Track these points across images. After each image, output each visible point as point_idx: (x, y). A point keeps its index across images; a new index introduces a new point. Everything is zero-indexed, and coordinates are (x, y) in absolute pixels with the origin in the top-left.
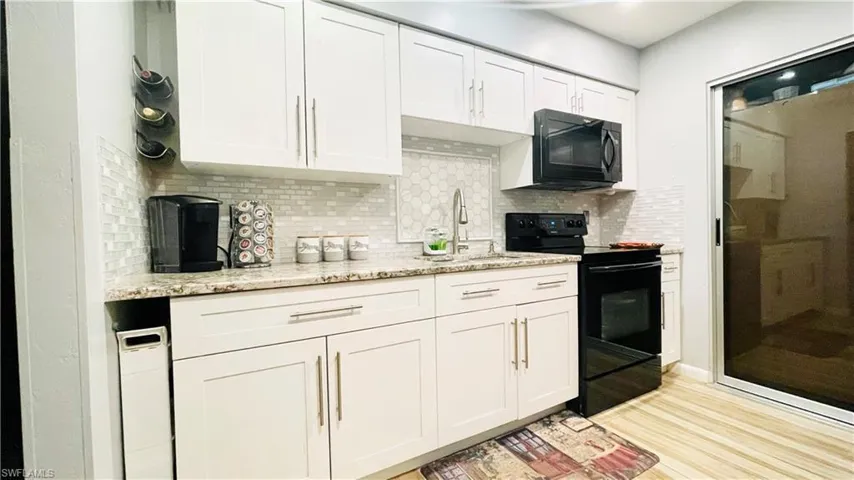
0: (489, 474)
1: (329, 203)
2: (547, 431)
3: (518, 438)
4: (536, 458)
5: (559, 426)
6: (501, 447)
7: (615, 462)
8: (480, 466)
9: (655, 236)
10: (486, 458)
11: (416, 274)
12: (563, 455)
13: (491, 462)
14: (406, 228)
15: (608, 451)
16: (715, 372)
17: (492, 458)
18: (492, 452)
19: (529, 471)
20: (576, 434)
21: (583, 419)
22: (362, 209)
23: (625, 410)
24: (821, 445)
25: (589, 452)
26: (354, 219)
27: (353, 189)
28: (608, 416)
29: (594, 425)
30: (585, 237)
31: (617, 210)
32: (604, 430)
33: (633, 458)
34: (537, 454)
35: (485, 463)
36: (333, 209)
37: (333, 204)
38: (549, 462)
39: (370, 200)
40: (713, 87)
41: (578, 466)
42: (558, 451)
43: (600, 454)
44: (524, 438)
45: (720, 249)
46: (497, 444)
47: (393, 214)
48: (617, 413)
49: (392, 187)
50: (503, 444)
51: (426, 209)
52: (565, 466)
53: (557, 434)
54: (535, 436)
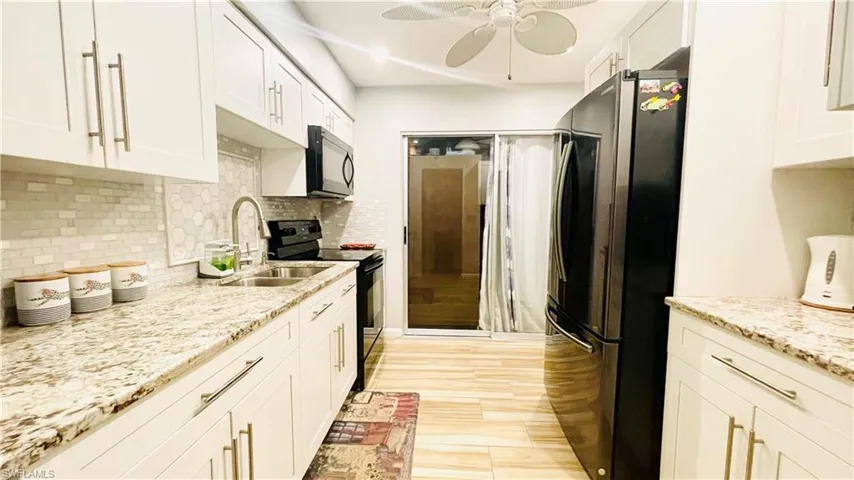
0: (345, 470)
1: (63, 214)
2: (350, 414)
3: (336, 431)
4: (361, 437)
5: (354, 406)
6: (331, 446)
7: (403, 409)
8: (331, 469)
9: (368, 238)
10: (329, 461)
11: (293, 304)
12: (375, 423)
13: (336, 462)
14: (178, 245)
15: (395, 404)
16: (404, 329)
17: (333, 457)
18: (328, 453)
19: (366, 448)
20: (369, 406)
21: (363, 393)
22: (119, 221)
23: (378, 374)
24: (462, 351)
25: (387, 412)
26: (106, 237)
27: (103, 191)
28: (373, 383)
29: (373, 393)
30: (320, 241)
31: (337, 216)
32: (380, 393)
33: (409, 401)
34: (360, 434)
35: (332, 465)
36: (71, 224)
37: (71, 215)
38: (372, 434)
39: (131, 208)
40: (404, 136)
41: (388, 425)
42: (370, 423)
43: (393, 410)
44: (340, 428)
45: (406, 246)
46: (327, 446)
47: (161, 227)
48: (376, 378)
49: (159, 189)
50: (330, 443)
51: (198, 218)
52: (384, 430)
53: (357, 413)
54: (345, 423)
